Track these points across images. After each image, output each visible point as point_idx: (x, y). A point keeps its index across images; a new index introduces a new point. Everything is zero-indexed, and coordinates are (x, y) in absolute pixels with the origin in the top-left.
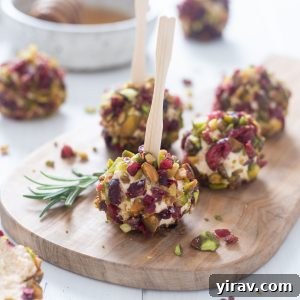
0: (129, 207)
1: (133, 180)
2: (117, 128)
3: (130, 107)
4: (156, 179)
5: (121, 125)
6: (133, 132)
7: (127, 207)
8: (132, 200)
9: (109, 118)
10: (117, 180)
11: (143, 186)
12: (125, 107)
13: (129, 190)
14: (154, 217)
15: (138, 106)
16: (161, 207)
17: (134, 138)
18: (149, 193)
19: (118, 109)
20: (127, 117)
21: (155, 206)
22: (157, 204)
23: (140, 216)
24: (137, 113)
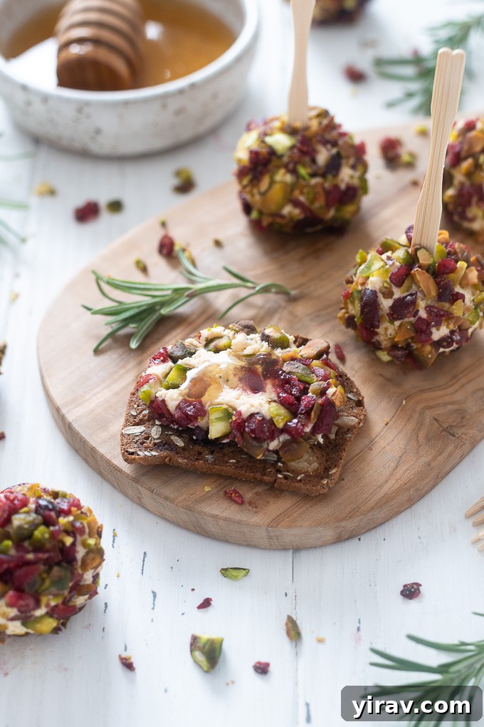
0: (391, 331)
1: (398, 293)
2: (257, 197)
3: (278, 167)
4: (434, 293)
5: (263, 194)
6: (282, 207)
7: (388, 331)
8: (397, 323)
9: (245, 181)
10: (374, 293)
11: (414, 303)
12: (271, 167)
13: (392, 308)
14: (428, 348)
15: (291, 166)
16: (439, 333)
17: (282, 217)
18: (423, 314)
19: (260, 168)
20: (272, 183)
21: (431, 333)
22: (434, 330)
23: (408, 345)
24: (289, 178)
